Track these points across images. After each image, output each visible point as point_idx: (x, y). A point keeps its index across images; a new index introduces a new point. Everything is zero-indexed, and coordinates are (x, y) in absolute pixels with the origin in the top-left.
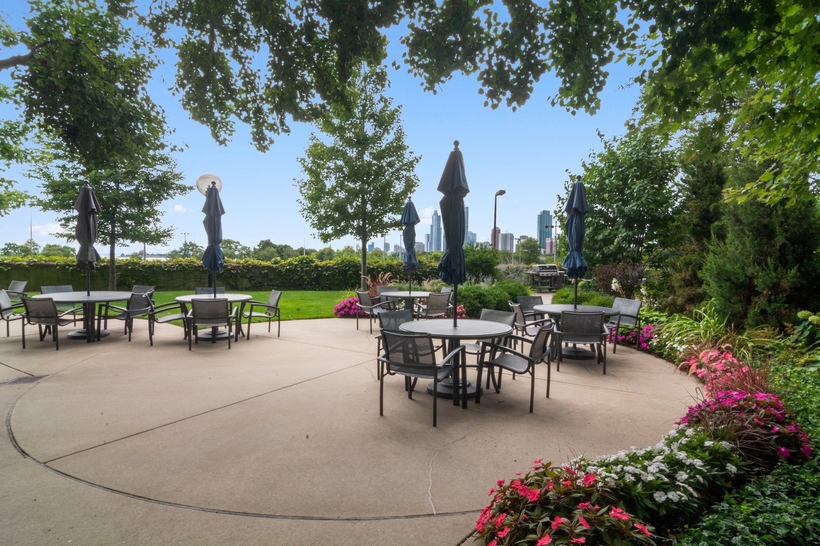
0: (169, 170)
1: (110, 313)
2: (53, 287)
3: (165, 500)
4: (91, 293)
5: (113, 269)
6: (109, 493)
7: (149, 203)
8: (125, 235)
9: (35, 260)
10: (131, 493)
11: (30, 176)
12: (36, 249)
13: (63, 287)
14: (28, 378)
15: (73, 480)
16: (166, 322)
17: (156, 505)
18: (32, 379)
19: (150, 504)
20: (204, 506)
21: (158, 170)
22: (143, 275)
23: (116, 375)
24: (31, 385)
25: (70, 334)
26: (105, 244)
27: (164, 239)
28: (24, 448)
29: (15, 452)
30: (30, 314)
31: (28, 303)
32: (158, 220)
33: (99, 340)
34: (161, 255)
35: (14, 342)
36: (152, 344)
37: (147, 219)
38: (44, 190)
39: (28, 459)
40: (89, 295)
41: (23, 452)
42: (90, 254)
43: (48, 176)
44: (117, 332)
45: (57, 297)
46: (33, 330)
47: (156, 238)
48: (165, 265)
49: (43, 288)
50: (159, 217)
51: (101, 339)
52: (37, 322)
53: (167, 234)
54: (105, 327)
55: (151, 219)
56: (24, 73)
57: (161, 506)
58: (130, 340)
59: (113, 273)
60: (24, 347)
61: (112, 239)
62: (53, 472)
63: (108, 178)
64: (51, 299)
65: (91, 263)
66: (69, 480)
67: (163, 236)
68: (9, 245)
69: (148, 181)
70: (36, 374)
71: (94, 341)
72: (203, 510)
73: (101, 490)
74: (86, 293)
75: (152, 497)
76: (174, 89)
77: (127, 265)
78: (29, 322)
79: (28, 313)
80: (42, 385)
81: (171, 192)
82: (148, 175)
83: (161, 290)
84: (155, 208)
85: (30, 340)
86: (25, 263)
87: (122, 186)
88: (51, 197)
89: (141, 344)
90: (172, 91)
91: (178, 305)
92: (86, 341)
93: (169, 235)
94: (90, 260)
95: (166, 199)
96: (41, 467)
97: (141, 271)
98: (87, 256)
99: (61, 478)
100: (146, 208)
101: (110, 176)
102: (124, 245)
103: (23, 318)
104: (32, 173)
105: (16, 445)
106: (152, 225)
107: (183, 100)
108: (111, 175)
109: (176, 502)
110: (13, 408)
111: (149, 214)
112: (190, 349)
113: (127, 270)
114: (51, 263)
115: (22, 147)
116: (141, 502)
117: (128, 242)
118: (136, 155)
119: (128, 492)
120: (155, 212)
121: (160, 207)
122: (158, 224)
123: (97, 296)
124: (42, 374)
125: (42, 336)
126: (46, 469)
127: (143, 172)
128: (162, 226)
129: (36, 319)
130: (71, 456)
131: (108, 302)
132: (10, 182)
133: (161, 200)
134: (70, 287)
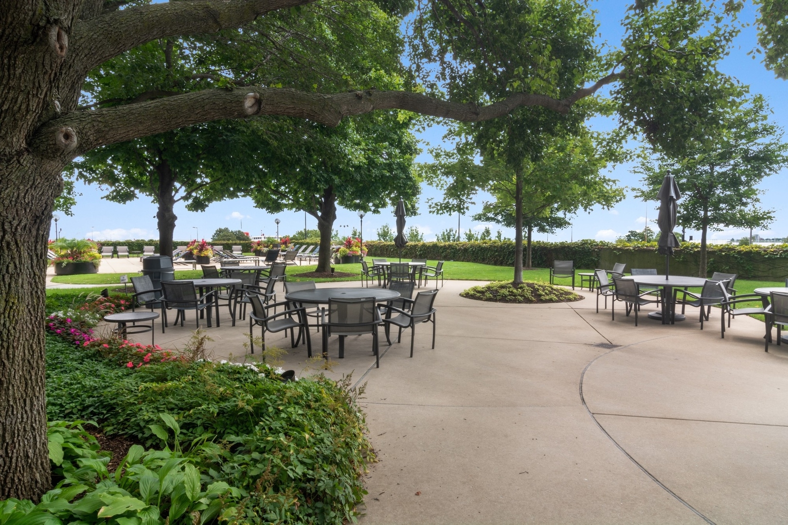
0: (773, 142)
1: (688, 298)
2: (641, 270)
3: (671, 489)
4: (670, 277)
5: (704, 255)
6: (627, 458)
7: (747, 183)
8: (718, 219)
9: (639, 245)
10: (644, 467)
11: (635, 172)
12: (651, 235)
13: (649, 270)
14: (608, 344)
15: (606, 435)
16: (747, 314)
17: (661, 489)
18: (610, 346)
19: (656, 485)
20: (707, 515)
21: (759, 144)
22: (738, 262)
23: (676, 359)
24: (607, 351)
25: (650, 313)
26: (698, 229)
27: (765, 222)
28: (584, 397)
29: (579, 398)
30: (619, 292)
31: (618, 282)
32: (757, 200)
33: (673, 323)
34: (778, 240)
35: (607, 314)
36: (723, 337)
37: (744, 200)
38: (646, 182)
39: (584, 406)
40: (667, 279)
41: (583, 400)
42: (669, 240)
43: (649, 169)
44: (693, 319)
45: (638, 278)
46: (621, 306)
47: (754, 221)
48: (765, 251)
49: (633, 270)
50: (758, 196)
51: (675, 323)
52: (623, 300)
53: (767, 216)
54: (683, 312)
55: (749, 200)
56: (618, 88)
57: (665, 493)
58: (702, 329)
59: (704, 258)
60: (613, 319)
61: (704, 224)
62: (595, 423)
63: (702, 162)
64: (632, 280)
65: (670, 248)
66: (603, 433)
67: (763, 218)
68: (632, 232)
69: (747, 159)
70: (614, 343)
71: (668, 324)
72: (704, 518)
73: (623, 453)
74: (665, 277)
75: (660, 480)
76: (755, 51)
77: (721, 251)
78: (617, 299)
79: (617, 291)
80: (615, 352)
81: (775, 166)
82: (746, 151)
83: (759, 280)
84: (754, 187)
85: (619, 314)
86: (631, 248)
87: (717, 169)
88: (652, 187)
89: (711, 334)
90: (752, 54)
91: (760, 297)
92: (661, 322)
93: (770, 218)
94: (669, 245)
95: (769, 175)
96: (590, 416)
97: (736, 258)
98: (667, 241)
99: (598, 429)
100: (743, 189)
101: (703, 161)
102: (718, 230)
103: (613, 295)
104: (636, 170)
105: (581, 394)
106: (750, 207)
107: (765, 60)
108: (704, 159)
109: (680, 496)
110: (589, 365)
111: (747, 195)
112: (766, 351)
113: (721, 256)
114: (652, 248)
115: (624, 150)
116: (649, 479)
117: (721, 226)
118: (707, 137)
119: (642, 465)
120: (753, 192)
121: (758, 185)
122: (757, 205)
123: (675, 280)
124: (618, 344)
125: (628, 312)
126: (592, 419)
127: (741, 149)
128: (762, 207)
129: (624, 297)
130: (612, 416)
131: (686, 287)
132: (614, 181)
133: (762, 177)
134: (655, 271)
